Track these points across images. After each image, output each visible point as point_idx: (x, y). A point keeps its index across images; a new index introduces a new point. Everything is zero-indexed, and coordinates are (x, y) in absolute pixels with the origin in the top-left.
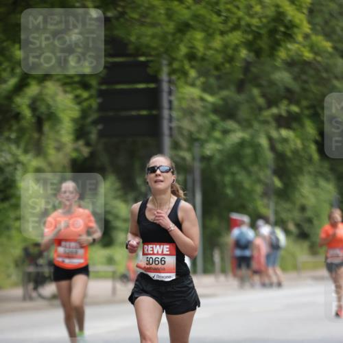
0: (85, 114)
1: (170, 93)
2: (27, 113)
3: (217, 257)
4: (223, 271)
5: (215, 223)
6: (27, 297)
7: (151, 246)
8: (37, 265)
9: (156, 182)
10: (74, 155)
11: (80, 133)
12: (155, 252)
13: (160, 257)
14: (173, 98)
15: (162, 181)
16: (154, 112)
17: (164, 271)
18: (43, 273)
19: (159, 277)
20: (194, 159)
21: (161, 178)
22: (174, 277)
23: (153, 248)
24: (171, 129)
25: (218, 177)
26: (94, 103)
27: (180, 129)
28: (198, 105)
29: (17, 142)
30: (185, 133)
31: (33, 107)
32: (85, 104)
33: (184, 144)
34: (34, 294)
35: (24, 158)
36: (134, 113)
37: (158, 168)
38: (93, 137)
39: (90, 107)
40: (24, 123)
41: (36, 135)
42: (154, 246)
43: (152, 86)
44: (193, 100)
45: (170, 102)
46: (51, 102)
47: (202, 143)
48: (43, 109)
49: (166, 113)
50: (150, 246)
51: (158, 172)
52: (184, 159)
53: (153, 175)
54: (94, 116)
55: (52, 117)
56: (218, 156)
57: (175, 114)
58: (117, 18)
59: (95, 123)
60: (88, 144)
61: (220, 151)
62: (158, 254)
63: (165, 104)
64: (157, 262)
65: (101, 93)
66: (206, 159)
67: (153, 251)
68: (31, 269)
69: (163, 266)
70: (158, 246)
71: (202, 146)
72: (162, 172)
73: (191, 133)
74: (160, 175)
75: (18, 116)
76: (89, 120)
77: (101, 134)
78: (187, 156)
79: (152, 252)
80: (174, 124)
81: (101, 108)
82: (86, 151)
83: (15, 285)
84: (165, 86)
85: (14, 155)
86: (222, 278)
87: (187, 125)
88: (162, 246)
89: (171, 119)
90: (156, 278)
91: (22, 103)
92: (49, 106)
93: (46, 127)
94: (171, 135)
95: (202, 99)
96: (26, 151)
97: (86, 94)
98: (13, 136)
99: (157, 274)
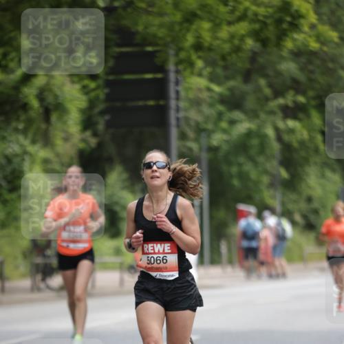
0: (92, 104)
1: (177, 83)
2: (35, 103)
3: (224, 248)
4: (230, 262)
5: (221, 214)
6: (35, 289)
7: (152, 245)
8: (44, 256)
9: (152, 178)
10: (82, 145)
11: (88, 123)
13: (161, 256)
14: (180, 88)
15: (158, 177)
16: (162, 103)
17: (166, 270)
18: (50, 264)
19: (162, 276)
20: (201, 149)
21: (157, 174)
22: (177, 276)
23: (153, 247)
24: (178, 119)
25: (224, 168)
26: (102, 94)
27: (187, 119)
28: (205, 95)
29: (25, 132)
30: (193, 123)
31: (41, 97)
32: (93, 94)
33: (191, 134)
34: (42, 285)
35: (31, 149)
36: (141, 103)
37: (155, 164)
38: (101, 127)
39: (97, 98)
40: (32, 114)
41: (43, 126)
42: (155, 245)
43: (159, 76)
44: (200, 90)
45: (177, 92)
46: (58, 93)
47: (209, 133)
48: (50, 99)
49: (173, 103)
50: (150, 245)
51: (155, 168)
52: (190, 149)
53: (149, 171)
54: (101, 107)
55: (60, 108)
56: (225, 147)
57: (182, 104)
58: (124, 8)
59: (102, 113)
60: (95, 134)
61: (227, 141)
62: (159, 253)
63: (172, 94)
64: (159, 262)
65: (108, 84)
66: (213, 150)
68: (39, 260)
69: (164, 265)
70: (159, 245)
71: (209, 136)
72: (158, 168)
73: (198, 124)
74: (156, 171)
75: (25, 107)
76: (97, 110)
77: (109, 125)
78: (194, 146)
80: (181, 114)
81: (109, 98)
82: (93, 142)
83: (23, 276)
84: (172, 76)
85: (22, 146)
86: (229, 269)
87: (194, 115)
88: (163, 245)
89: (178, 109)
90: (158, 277)
91: (29, 93)
92: (56, 97)
93: (54, 117)
94: (178, 126)
95: (209, 89)
96: (34, 142)
97: (93, 85)
98: (21, 126)
99: (159, 273)
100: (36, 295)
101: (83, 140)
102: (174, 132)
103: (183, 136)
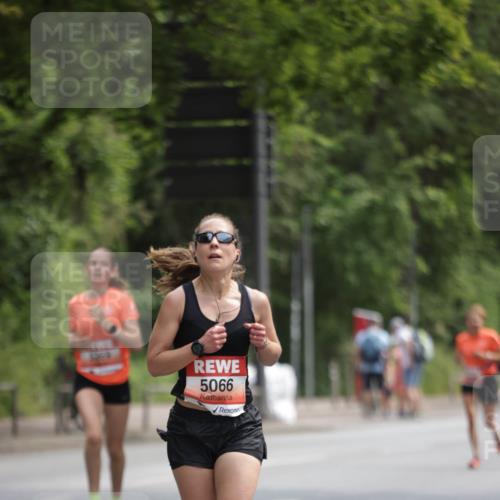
0: (146, 163)
1: (269, 134)
2: (64, 162)
3: (334, 373)
4: (344, 393)
5: (331, 323)
7: (212, 361)
9: (210, 257)
10: (131, 223)
11: (139, 191)
12: (220, 371)
13: (227, 378)
14: (273, 142)
16: (246, 162)
17: (231, 401)
19: (224, 410)
20: (302, 229)
21: (218, 251)
22: (242, 411)
23: (215, 364)
24: (269, 186)
26: (160, 149)
27: (282, 186)
28: (309, 152)
29: (48, 202)
30: (290, 192)
31: (72, 152)
32: (147, 149)
33: (288, 207)
34: (71, 425)
35: (58, 227)
36: (216, 162)
38: (158, 196)
39: (153, 154)
40: (59, 177)
41: (75, 194)
42: (218, 362)
43: (243, 123)
44: (301, 144)
45: (269, 148)
47: (314, 207)
48: (85, 155)
49: (262, 163)
51: (215, 241)
52: (287, 230)
53: (206, 247)
54: (159, 167)
55: (100, 168)
56: (337, 227)
57: (276, 164)
58: (194, 24)
59: (160, 176)
60: (150, 207)
61: (340, 219)
62: (223, 374)
63: (261, 150)
65: (169, 134)
66: (319, 231)
67: (216, 368)
69: (229, 393)
70: (223, 362)
71: (314, 211)
72: (220, 242)
75: (49, 166)
76: (153, 172)
77: (170, 193)
78: (292, 225)
79: (213, 371)
80: (275, 179)
81: (170, 154)
82: (147, 217)
83: (44, 411)
84: (262, 124)
85: (44, 223)
86: (341, 404)
87: (293, 180)
88: (229, 361)
89: (269, 172)
90: (218, 413)
91: (56, 146)
92: (94, 152)
93: (91, 182)
94: (270, 196)
95: (314, 143)
96: (61, 217)
97: (147, 135)
98: (43, 194)
99: (220, 406)
100: (62, 439)
101: (133, 216)
102: (264, 205)
103: (276, 211)
